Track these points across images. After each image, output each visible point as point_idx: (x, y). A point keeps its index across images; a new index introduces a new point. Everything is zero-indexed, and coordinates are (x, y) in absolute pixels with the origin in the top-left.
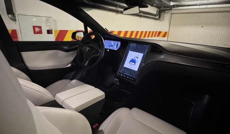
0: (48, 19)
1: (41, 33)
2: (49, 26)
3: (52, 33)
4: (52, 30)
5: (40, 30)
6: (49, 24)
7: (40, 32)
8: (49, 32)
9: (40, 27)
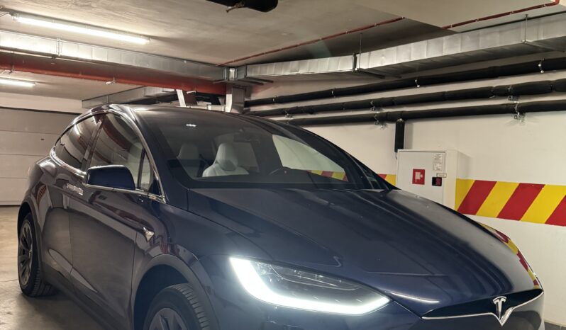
0: (438, 155)
1: (423, 183)
2: (438, 169)
3: (440, 185)
4: (441, 178)
5: (422, 176)
6: (438, 165)
7: (421, 181)
8: (437, 181)
9: (422, 172)
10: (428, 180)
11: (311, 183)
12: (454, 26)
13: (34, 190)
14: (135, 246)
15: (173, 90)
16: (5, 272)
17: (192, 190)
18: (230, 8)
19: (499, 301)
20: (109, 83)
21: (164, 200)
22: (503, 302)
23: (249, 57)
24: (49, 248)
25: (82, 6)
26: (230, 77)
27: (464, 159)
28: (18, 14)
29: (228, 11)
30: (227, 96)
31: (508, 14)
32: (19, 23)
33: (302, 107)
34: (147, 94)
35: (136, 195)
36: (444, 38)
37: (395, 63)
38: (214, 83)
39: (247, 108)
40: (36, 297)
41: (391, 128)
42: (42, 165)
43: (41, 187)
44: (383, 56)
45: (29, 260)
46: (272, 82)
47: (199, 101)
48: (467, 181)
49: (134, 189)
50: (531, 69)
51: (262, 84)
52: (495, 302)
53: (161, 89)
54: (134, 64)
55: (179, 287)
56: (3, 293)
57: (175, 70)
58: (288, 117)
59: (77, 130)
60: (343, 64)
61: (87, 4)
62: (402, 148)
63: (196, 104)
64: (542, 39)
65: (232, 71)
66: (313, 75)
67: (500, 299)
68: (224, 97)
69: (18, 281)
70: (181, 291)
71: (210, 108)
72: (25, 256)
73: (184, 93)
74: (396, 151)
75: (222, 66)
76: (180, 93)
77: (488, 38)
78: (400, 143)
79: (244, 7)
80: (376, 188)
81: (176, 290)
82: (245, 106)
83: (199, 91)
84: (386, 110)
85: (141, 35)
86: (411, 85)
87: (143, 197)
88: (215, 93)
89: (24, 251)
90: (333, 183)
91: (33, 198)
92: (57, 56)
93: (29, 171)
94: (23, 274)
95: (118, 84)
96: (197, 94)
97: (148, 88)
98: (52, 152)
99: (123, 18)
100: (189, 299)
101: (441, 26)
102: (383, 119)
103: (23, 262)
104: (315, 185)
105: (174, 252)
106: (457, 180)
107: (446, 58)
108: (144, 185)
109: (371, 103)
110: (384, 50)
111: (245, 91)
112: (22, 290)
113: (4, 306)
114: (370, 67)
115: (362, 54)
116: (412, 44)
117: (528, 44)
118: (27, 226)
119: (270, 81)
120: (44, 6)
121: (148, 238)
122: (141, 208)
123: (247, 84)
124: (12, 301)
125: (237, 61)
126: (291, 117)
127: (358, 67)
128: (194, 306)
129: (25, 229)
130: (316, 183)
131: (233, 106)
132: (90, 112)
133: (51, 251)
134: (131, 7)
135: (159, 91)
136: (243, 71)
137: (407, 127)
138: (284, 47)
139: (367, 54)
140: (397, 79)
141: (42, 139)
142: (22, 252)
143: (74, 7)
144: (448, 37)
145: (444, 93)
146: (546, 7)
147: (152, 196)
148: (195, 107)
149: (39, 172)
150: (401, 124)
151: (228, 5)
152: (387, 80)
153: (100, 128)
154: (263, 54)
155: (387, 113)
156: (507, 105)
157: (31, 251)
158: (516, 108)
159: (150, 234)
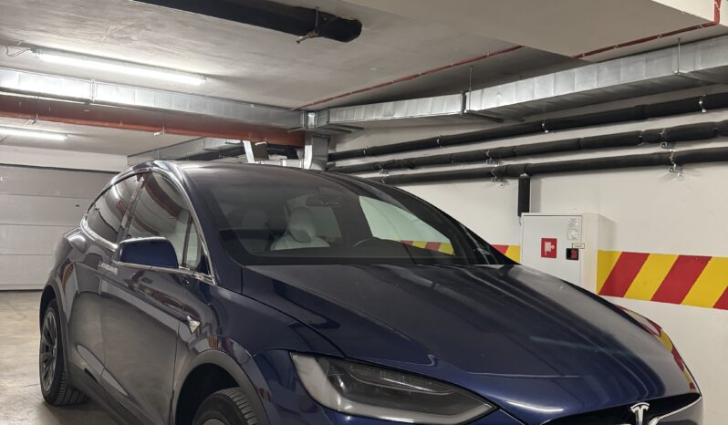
0: (573, 220)
1: (555, 257)
2: (574, 238)
3: (577, 259)
4: (577, 250)
5: (553, 247)
6: (574, 233)
7: (553, 254)
8: (572, 254)
9: (554, 242)
10: (561, 252)
11: (408, 257)
12: (587, 54)
13: (59, 270)
14: (178, 337)
15: (239, 141)
16: (24, 375)
17: (248, 267)
18: (301, 37)
19: (639, 409)
20: (158, 133)
21: (213, 280)
22: (644, 410)
23: (331, 99)
24: (76, 345)
25: (119, 39)
26: (309, 123)
27: (607, 225)
28: (41, 51)
29: (298, 42)
30: (306, 147)
31: (655, 37)
32: (42, 61)
33: (400, 160)
34: (207, 147)
35: (180, 274)
36: (575, 70)
37: (515, 102)
38: (289, 132)
39: (331, 163)
40: (61, 406)
41: (513, 185)
42: (71, 239)
43: (68, 266)
44: (499, 93)
45: (53, 358)
46: (362, 129)
47: (272, 154)
48: (611, 254)
49: (177, 267)
50: (690, 108)
51: (350, 132)
52: (634, 411)
53: (224, 141)
54: (187, 110)
55: (228, 392)
56: (20, 401)
57: (239, 116)
58: (383, 173)
59: (116, 193)
60: (448, 106)
61: (125, 36)
62: (527, 210)
63: (267, 159)
64: (700, 68)
65: (311, 116)
66: (412, 119)
67: (640, 406)
68: (302, 148)
69: (40, 386)
70: (231, 397)
71: (285, 163)
72: (49, 353)
73: (253, 144)
74: (520, 215)
75: (299, 110)
76: (247, 146)
77: (631, 69)
78: (524, 206)
79: (320, 36)
80: (491, 264)
81: (225, 396)
82: (329, 160)
83: (273, 142)
84: (506, 163)
85: (194, 73)
86: (537, 129)
87: (188, 277)
88: (291, 144)
89: (47, 347)
90: (435, 257)
91: (58, 280)
92: (92, 102)
93: (55, 247)
94: (46, 376)
95: (168, 135)
96: (269, 145)
97: (208, 139)
98: (84, 222)
99: (172, 53)
100: (240, 407)
101: (570, 55)
102: (503, 175)
103: (46, 361)
104: (413, 259)
105: (226, 348)
106: (599, 252)
107: (578, 96)
108: (190, 261)
109: (487, 153)
110: (500, 86)
111: (329, 140)
112: (45, 397)
113: (21, 418)
114: (483, 108)
115: (473, 92)
116: (535, 79)
117: (682, 75)
118: (50, 315)
119: (359, 129)
120: (72, 39)
121: (193, 329)
122: (186, 291)
123: (330, 132)
124: (31, 411)
125: (317, 103)
126: (387, 173)
127: (467, 108)
128: (246, 416)
129: (49, 319)
130: (414, 257)
131: (314, 161)
132: (131, 170)
133: (79, 347)
134: (181, 39)
135: (220, 143)
136: (325, 115)
137: (533, 183)
138: (374, 85)
139: (479, 92)
140: (518, 123)
141: (77, 206)
142: (45, 349)
143: (109, 40)
144: (581, 68)
145: (579, 140)
146: (704, 29)
147: (199, 276)
148: (267, 163)
149: (68, 247)
150: (526, 180)
151: (299, 35)
152: (506, 125)
153: (142, 187)
154: (349, 94)
155: (507, 166)
156: (659, 154)
157: (55, 347)
158: (671, 158)
159: (196, 324)
